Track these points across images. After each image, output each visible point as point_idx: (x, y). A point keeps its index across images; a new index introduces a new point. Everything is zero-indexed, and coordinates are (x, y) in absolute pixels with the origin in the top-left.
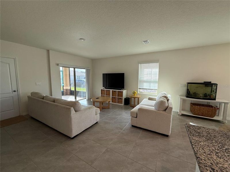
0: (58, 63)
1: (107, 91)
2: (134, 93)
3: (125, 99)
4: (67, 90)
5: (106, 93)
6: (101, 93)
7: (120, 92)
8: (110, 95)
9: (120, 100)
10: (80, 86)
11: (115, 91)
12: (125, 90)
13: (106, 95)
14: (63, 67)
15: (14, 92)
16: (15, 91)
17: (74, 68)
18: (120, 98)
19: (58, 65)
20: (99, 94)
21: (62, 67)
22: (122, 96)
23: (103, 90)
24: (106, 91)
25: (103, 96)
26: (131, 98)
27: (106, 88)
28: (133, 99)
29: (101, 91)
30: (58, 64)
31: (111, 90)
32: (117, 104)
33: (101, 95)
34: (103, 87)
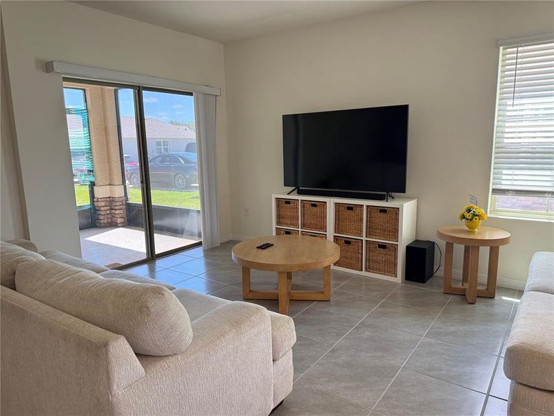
0: (48, 57)
1: (307, 206)
2: (471, 217)
3: (409, 249)
4: (111, 201)
5: (303, 214)
6: (279, 217)
7: (383, 210)
8: (324, 228)
9: (380, 255)
10: (167, 185)
11: (350, 208)
12: (410, 198)
13: (304, 226)
17: (139, 91)
18: (383, 246)
19: (48, 67)
20: (269, 225)
22: (394, 232)
23: (288, 202)
24: (303, 207)
25: (288, 233)
26: (450, 246)
27: (300, 193)
28: (459, 250)
29: (278, 206)
30: (52, 62)
31: (331, 202)
32: (364, 273)
33: (274, 226)
34: (286, 185)
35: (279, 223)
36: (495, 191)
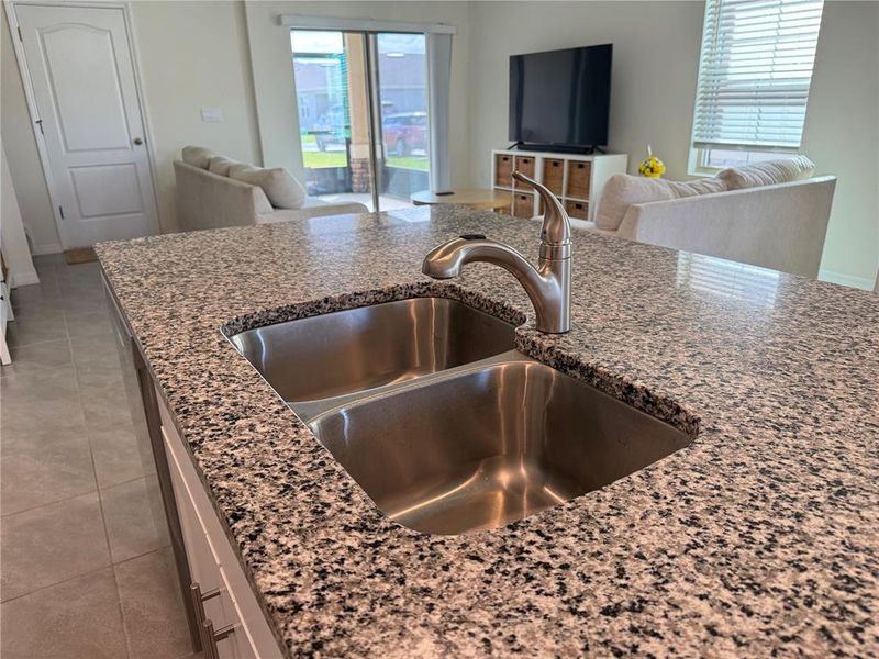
1: (521, 162)
6: (498, 175)
7: (580, 165)
11: (554, 162)
13: (516, 186)
14: (343, 31)
15: (135, 146)
16: (138, 142)
18: (579, 206)
19: (281, 22)
20: (487, 185)
21: (340, 34)
23: (507, 158)
24: (517, 163)
25: (503, 192)
27: (519, 147)
30: (281, 16)
31: (539, 156)
33: (493, 186)
34: (510, 139)
35: (497, 183)
36: (697, 144)
